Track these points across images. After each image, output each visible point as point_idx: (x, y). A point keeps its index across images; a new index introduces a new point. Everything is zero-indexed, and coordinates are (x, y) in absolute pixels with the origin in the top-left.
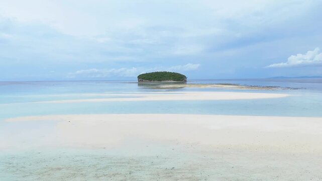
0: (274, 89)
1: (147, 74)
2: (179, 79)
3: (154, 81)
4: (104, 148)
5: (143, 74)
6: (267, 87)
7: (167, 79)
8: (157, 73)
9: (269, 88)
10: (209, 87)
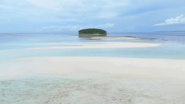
0: (154, 40)
1: (84, 30)
2: (102, 33)
3: (88, 34)
4: (66, 75)
5: (81, 30)
6: (151, 39)
7: (96, 33)
8: (90, 29)
9: (152, 39)
10: (119, 38)
